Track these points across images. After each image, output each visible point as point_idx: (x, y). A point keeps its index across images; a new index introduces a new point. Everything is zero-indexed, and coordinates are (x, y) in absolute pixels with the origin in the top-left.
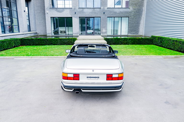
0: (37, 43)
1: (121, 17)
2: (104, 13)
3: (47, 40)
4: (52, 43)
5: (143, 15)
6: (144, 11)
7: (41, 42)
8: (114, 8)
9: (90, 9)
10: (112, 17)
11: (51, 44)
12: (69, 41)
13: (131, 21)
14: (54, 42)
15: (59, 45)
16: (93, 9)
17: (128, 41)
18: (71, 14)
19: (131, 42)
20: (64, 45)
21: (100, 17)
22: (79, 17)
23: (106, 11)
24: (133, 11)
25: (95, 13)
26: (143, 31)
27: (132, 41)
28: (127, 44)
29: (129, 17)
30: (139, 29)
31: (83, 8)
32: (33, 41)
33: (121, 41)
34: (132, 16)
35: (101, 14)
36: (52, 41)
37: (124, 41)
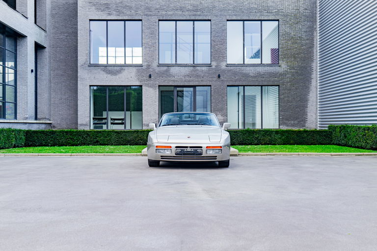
0: (63, 140)
1: (262, 86)
2: (219, 76)
3: (88, 134)
4: (97, 142)
5: (312, 80)
6: (314, 72)
7: (71, 139)
8: (244, 65)
9: (186, 68)
10: (238, 86)
11: (95, 143)
12: (138, 136)
13: (286, 95)
14: (102, 138)
15: (115, 145)
16: (192, 68)
17: (273, 136)
18: (138, 79)
19: (280, 138)
20: (125, 145)
21: (210, 86)
22: (159, 86)
23: (224, 71)
24: (289, 71)
25: (198, 76)
26: (316, 119)
27: (283, 138)
28: (271, 144)
29: (279, 86)
30: (305, 114)
31: (168, 66)
32: (54, 136)
33: (258, 137)
34: (287, 82)
35: (211, 79)
36: (97, 137)
37: (264, 136)
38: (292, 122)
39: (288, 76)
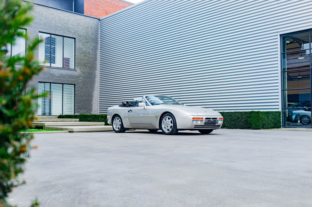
1: (63, 84)
5: (96, 82)
6: (97, 77)
8: (50, 67)
10: (44, 82)
13: (79, 92)
24: (81, 75)
29: (74, 85)
30: (91, 105)
34: (80, 83)
38: (83, 111)
39: (81, 78)
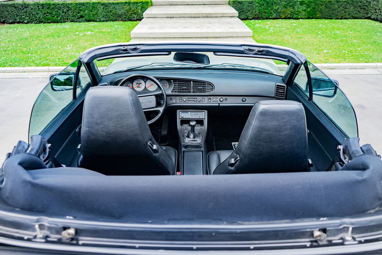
0: (41, 15)
4: (82, 17)
7: (50, 14)
11: (79, 18)
12: (130, 9)
14: (86, 12)
15: (103, 21)
17: (296, 8)
19: (305, 10)
20: (115, 20)
27: (309, 10)
28: (293, 18)
32: (28, 10)
33: (278, 9)
36: (81, 10)
37: (285, 7)
